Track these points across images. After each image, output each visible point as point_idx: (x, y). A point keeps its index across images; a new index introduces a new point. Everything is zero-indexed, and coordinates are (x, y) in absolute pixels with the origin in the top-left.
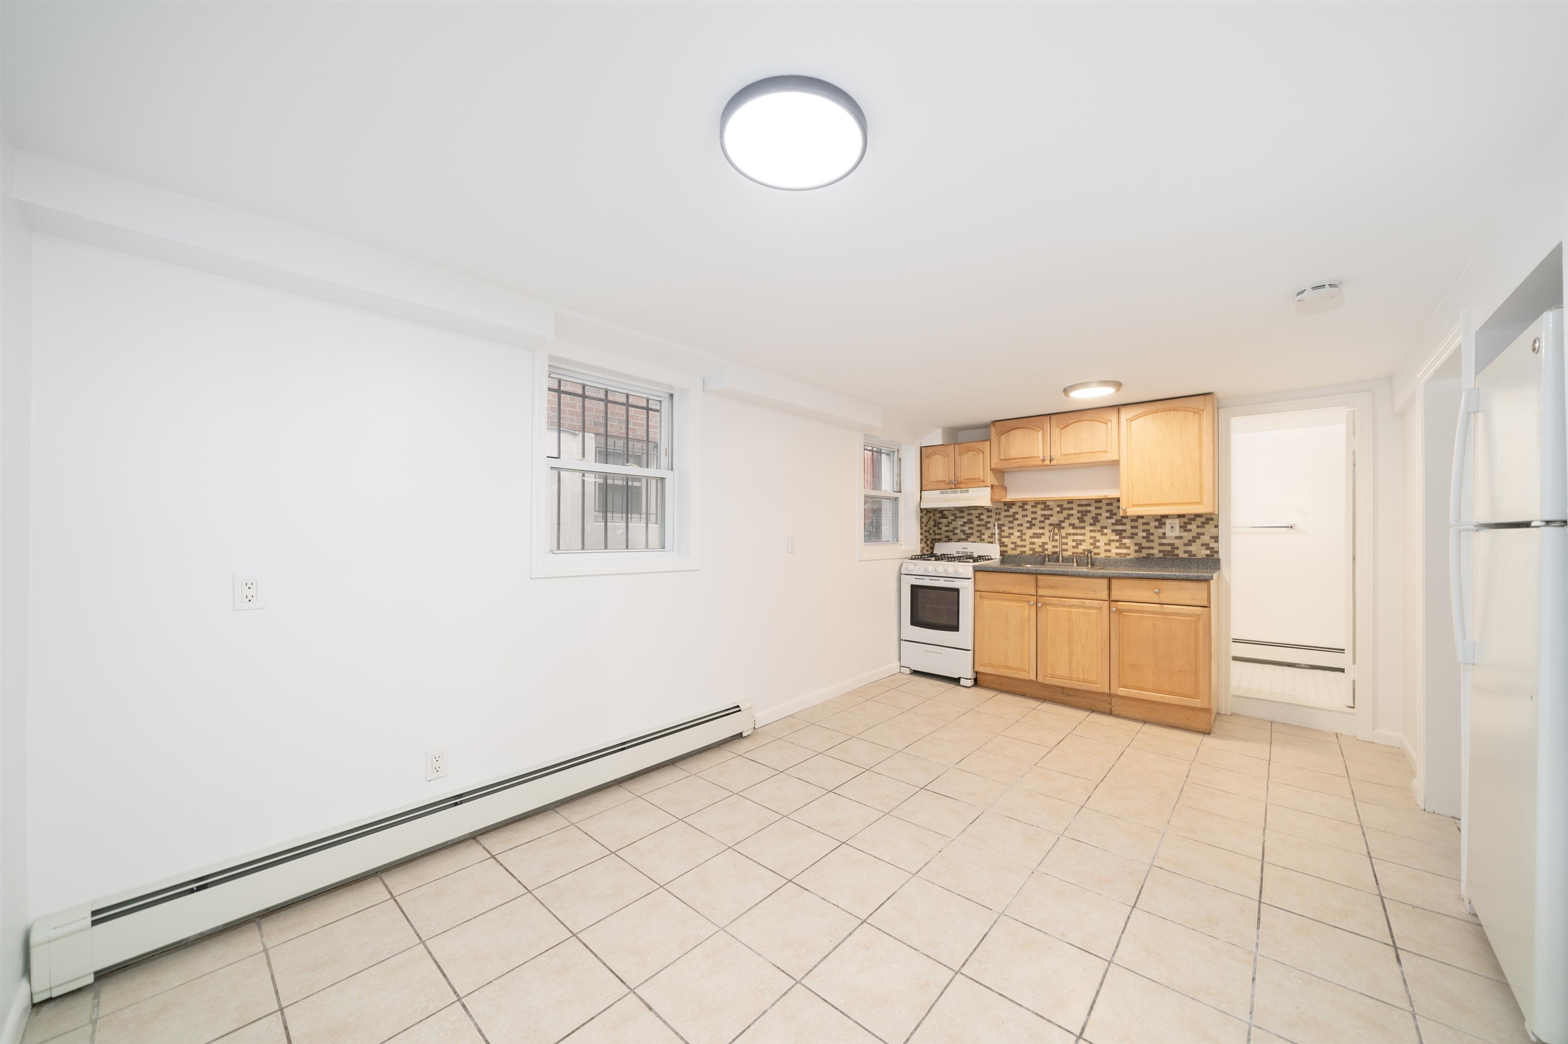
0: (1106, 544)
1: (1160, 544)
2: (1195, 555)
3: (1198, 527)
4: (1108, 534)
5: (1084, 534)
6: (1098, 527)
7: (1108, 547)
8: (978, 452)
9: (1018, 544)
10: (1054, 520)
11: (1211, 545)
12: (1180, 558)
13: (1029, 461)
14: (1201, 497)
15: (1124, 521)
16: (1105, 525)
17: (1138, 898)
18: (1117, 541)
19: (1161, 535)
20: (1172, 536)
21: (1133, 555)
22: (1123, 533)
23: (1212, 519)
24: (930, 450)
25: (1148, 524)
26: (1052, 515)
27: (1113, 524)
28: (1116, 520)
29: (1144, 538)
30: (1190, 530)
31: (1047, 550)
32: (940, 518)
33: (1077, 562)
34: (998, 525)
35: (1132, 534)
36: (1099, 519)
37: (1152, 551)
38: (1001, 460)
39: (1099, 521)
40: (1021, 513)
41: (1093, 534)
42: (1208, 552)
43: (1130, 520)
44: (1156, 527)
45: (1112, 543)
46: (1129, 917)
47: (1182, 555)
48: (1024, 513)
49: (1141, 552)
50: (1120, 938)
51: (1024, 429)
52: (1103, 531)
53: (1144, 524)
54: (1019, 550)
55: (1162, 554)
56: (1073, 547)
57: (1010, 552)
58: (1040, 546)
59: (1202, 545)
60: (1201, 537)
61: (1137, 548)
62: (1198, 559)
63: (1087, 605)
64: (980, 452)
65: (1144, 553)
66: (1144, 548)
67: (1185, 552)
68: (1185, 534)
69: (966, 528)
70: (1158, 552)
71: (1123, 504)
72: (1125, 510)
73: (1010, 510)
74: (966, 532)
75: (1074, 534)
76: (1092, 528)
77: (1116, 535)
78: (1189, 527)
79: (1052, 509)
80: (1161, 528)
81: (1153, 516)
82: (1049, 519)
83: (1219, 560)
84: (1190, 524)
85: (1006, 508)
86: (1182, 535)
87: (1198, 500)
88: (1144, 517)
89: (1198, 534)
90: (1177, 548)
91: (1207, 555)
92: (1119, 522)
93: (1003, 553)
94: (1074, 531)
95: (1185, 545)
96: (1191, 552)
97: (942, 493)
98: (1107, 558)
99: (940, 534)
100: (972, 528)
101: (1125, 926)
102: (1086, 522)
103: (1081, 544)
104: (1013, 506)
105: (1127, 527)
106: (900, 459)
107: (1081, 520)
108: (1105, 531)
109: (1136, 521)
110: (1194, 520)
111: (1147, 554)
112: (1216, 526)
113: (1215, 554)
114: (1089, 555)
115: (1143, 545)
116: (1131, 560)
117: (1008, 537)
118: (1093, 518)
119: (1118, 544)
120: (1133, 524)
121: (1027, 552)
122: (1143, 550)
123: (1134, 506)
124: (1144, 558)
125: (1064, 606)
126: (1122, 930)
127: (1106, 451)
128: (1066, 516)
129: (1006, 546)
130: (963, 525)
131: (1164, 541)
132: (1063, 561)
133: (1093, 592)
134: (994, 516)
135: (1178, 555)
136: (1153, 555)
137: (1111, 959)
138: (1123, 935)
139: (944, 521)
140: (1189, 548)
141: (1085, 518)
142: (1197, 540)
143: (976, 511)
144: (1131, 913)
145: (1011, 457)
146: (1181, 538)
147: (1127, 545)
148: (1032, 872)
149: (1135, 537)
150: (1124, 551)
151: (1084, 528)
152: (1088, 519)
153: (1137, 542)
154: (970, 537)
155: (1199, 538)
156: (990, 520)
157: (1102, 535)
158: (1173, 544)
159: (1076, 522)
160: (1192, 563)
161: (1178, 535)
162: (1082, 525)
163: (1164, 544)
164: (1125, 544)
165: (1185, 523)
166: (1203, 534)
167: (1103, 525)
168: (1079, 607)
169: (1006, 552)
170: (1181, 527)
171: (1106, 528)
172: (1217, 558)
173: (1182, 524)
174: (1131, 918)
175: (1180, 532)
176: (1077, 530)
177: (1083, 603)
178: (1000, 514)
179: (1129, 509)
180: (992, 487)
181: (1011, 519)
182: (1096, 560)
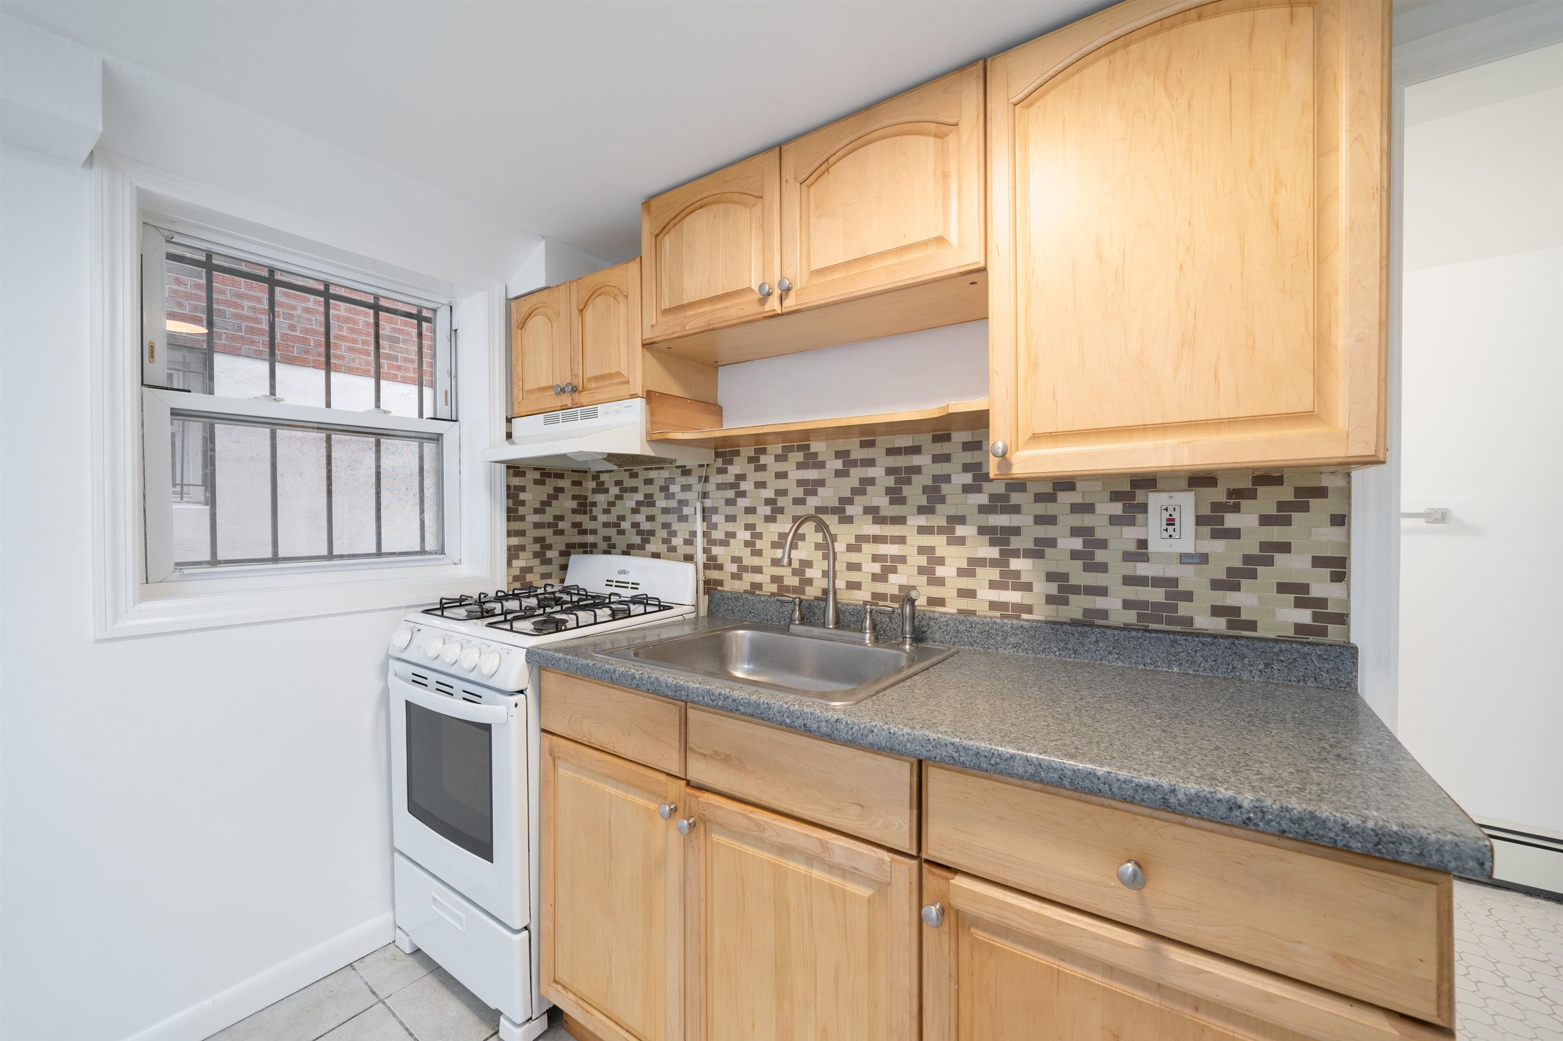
0: (961, 572)
1: (1129, 580)
2: (1252, 625)
3: (1265, 520)
4: (968, 541)
5: (902, 540)
6: (938, 520)
7: (966, 583)
8: (615, 297)
9: (745, 563)
10: (827, 496)
11: (1316, 591)
12: (1199, 634)
13: (726, 308)
14: (1319, 389)
15: (1016, 498)
16: (960, 513)
18: (993, 563)
19: (1132, 547)
20: (1169, 550)
21: (1041, 613)
22: (1013, 539)
23: (1321, 492)
24: (526, 306)
25: (1088, 508)
26: (821, 483)
27: (983, 509)
28: (992, 497)
29: (1075, 555)
30: (1235, 534)
31: (810, 582)
32: (595, 491)
33: (874, 627)
34: (704, 509)
35: (1038, 541)
36: (944, 492)
37: (1100, 603)
38: (666, 312)
39: (942, 500)
40: (754, 476)
41: (927, 540)
42: (1305, 616)
43: (1032, 498)
44: (1114, 520)
45: (979, 571)
47: (1204, 622)
48: (760, 476)
49: (1065, 602)
51: (715, 206)
52: (953, 531)
53: (1076, 508)
54: (749, 578)
55: (1133, 613)
56: (875, 578)
57: (731, 586)
58: (795, 572)
59: (1283, 588)
60: (1279, 558)
61: (1053, 589)
62: (1267, 640)
63: (838, 858)
64: (620, 298)
65: (1077, 606)
66: (1076, 590)
67: (1217, 611)
68: (1217, 547)
69: (640, 518)
70: (1119, 605)
71: (998, 438)
72: (1004, 455)
73: (730, 468)
74: (642, 528)
75: (877, 539)
76: (922, 520)
77: (993, 543)
78: (1231, 520)
79: (822, 465)
80: (1132, 522)
81: (1105, 478)
82: (814, 493)
83: (1353, 652)
84: (1236, 509)
85: (719, 463)
86: (1204, 551)
87: (1306, 404)
88: (1079, 485)
89: (1265, 546)
90: (1188, 596)
91: (1300, 628)
92: (999, 505)
93: (710, 587)
94: (876, 530)
95: (1216, 585)
96: (1236, 611)
97: (547, 422)
98: (961, 617)
99: (594, 532)
100: (650, 518)
102: (909, 501)
103: (894, 570)
104: (736, 459)
105: (1023, 520)
106: (456, 330)
107: (896, 496)
108: (960, 531)
109: (1049, 498)
110: (1251, 494)
111: (1086, 612)
112: (1340, 520)
113: (1330, 627)
114: (908, 609)
115: (1073, 581)
116: (1035, 628)
117: (724, 543)
118: (925, 489)
119: (994, 574)
120: (1042, 509)
121: (765, 588)
122: (1072, 598)
123: (1037, 438)
124: (1074, 623)
125: (760, 842)
127: (940, 240)
128: (857, 485)
129: (720, 567)
130: (635, 511)
131: (1142, 569)
132: (838, 624)
133: (856, 810)
134: (698, 488)
135: (1189, 621)
136: (1104, 614)
139: (601, 499)
140: (1231, 599)
141: (906, 490)
142: (1260, 569)
143: (661, 471)
145: (686, 301)
146: (1203, 559)
147: (1024, 579)
149: (1048, 551)
150: (1012, 597)
151: (900, 520)
152: (914, 493)
153: (1054, 570)
154: (649, 542)
155: (1270, 562)
156: (688, 495)
157: (950, 542)
158: (1174, 582)
159: (880, 500)
160: (1243, 657)
161: (1191, 550)
162: (896, 511)
163: (1141, 581)
164: (1017, 573)
165: (1216, 506)
166: (1285, 548)
167: (954, 513)
168: (810, 859)
169: (720, 583)
170: (1200, 520)
171: (962, 520)
172: (1341, 640)
173: (1206, 511)
175: (1197, 537)
176: (884, 527)
177: (823, 844)
178: (706, 480)
179: (1018, 453)
180: (650, 396)
181: (730, 494)
182: (932, 624)
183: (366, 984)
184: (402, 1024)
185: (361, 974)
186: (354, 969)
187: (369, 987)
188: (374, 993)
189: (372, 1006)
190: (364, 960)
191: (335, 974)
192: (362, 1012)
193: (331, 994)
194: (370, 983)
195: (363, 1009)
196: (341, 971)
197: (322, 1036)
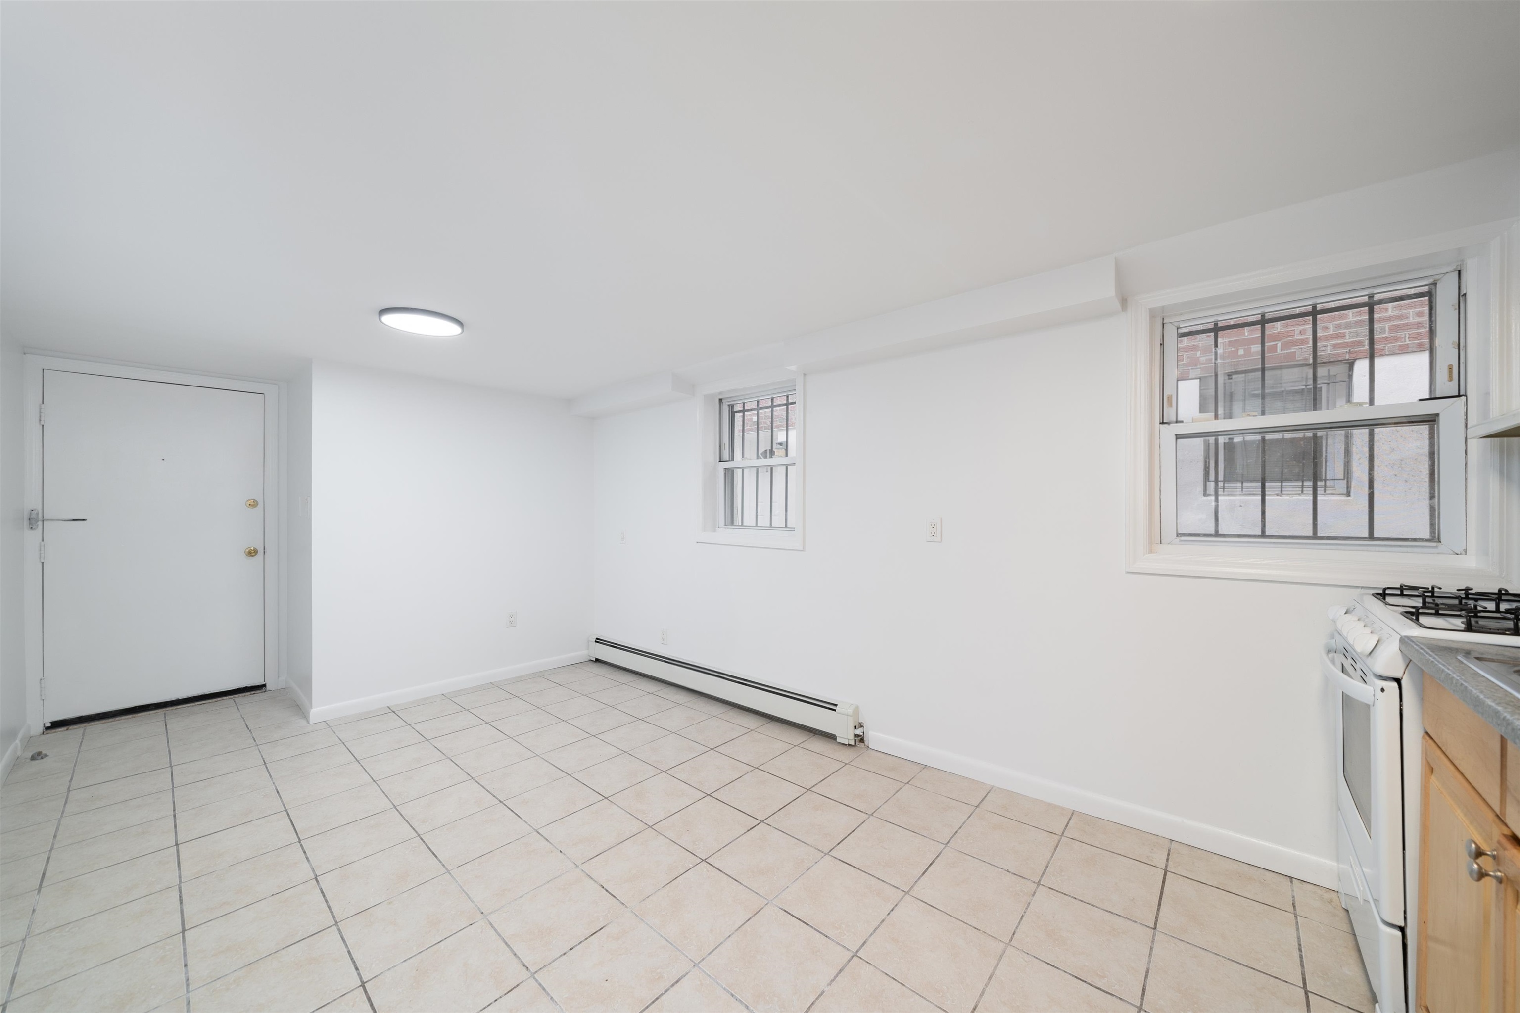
17: (369, 999)
46: (357, 969)
50: (346, 946)
101: (352, 959)
126: (352, 953)
137: (338, 926)
138: (346, 950)
144: (359, 974)
148: (482, 913)
174: (355, 970)
183: (1293, 897)
184: (1299, 938)
185: (1294, 889)
186: (1291, 882)
187: (1294, 900)
188: (1294, 906)
189: (1285, 911)
190: (1304, 883)
191: (1275, 874)
192: (1276, 908)
193: (1262, 881)
194: (1297, 899)
195: (1278, 907)
196: (1281, 876)
197: (1239, 895)
